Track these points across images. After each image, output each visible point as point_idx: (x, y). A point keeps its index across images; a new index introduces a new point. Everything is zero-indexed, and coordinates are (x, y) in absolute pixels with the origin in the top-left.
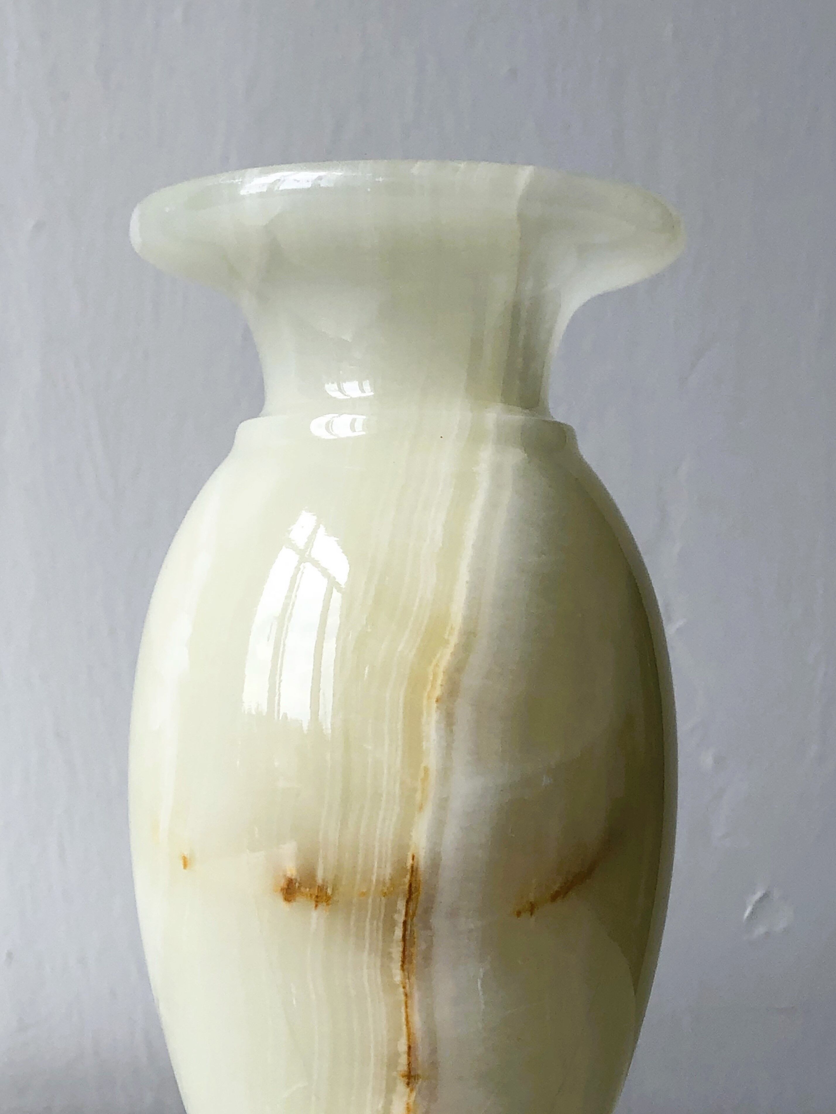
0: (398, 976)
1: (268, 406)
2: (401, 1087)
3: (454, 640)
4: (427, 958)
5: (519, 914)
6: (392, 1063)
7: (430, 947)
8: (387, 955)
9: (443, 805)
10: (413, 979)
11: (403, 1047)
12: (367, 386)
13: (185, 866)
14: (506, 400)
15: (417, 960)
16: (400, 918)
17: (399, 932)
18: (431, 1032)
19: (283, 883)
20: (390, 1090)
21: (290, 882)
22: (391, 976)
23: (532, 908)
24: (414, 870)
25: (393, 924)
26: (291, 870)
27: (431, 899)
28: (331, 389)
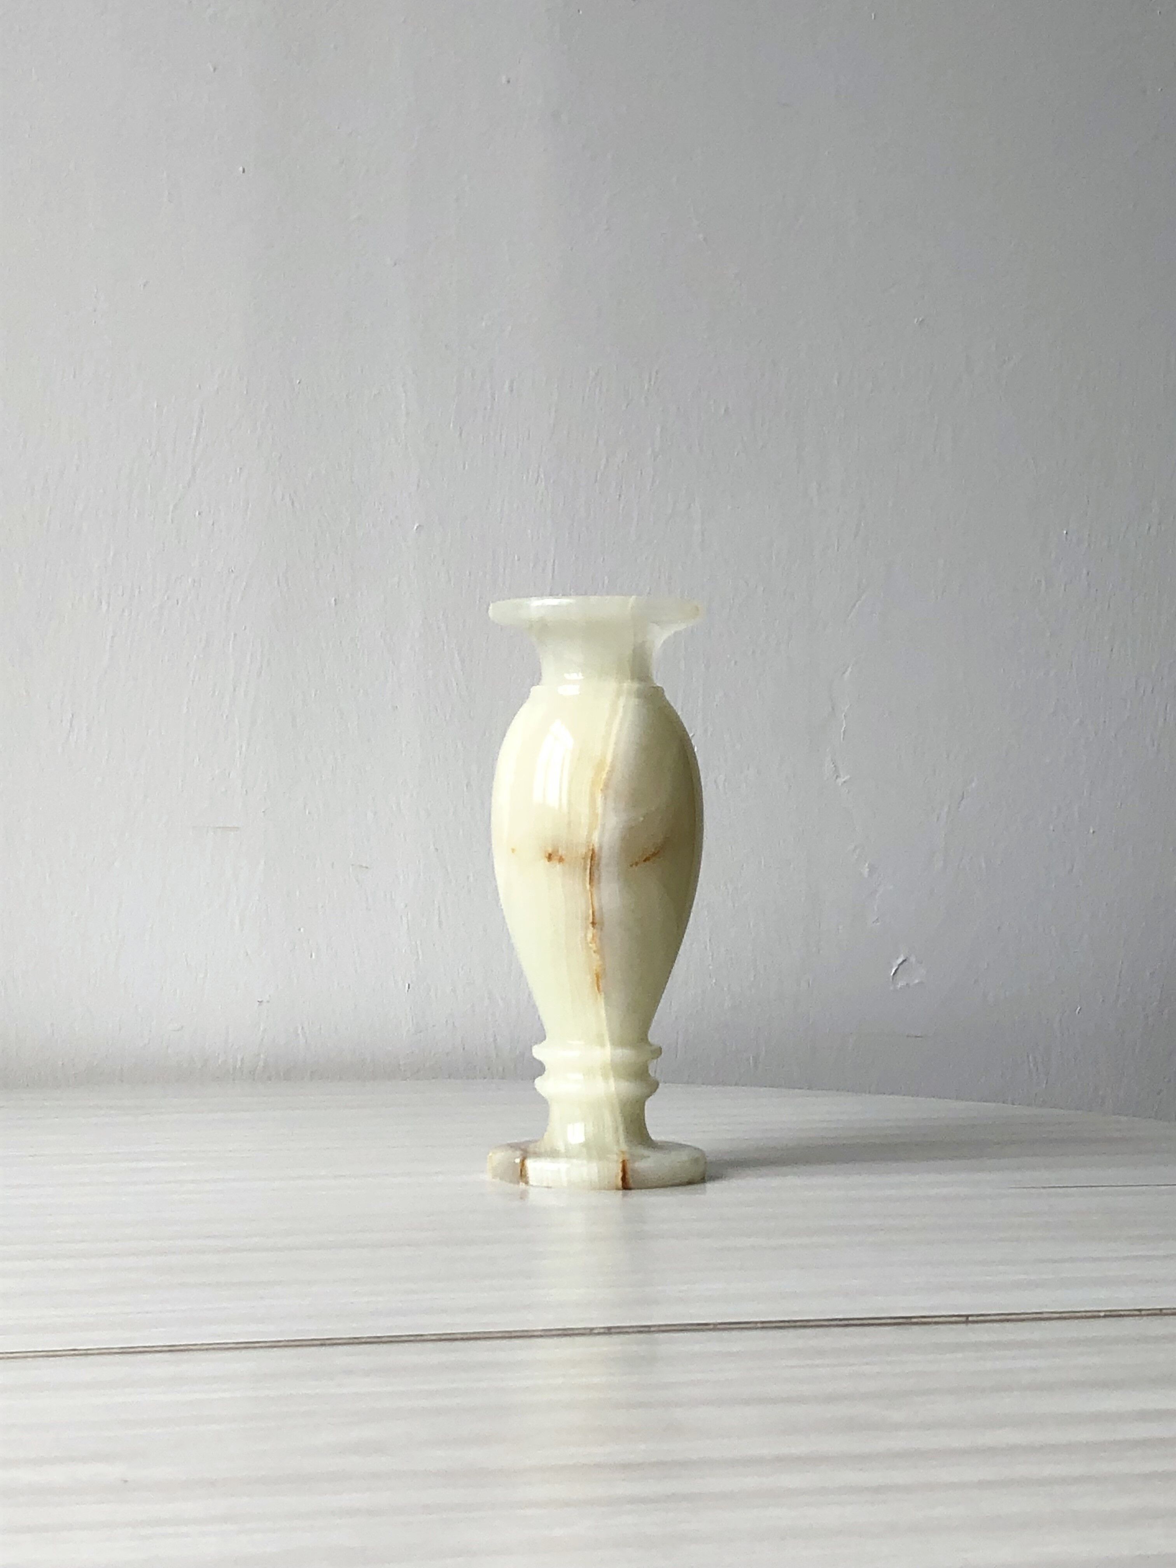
0: (588, 886)
1: (544, 680)
2: (590, 926)
3: (607, 769)
4: (599, 883)
5: (631, 866)
6: (587, 918)
7: (600, 876)
8: (584, 880)
9: (603, 826)
10: (594, 888)
11: (591, 912)
12: (580, 674)
13: (513, 852)
14: (632, 679)
15: (595, 881)
16: (589, 867)
17: (588, 871)
18: (601, 908)
19: (547, 855)
20: (587, 928)
21: (550, 855)
22: (586, 887)
23: (637, 864)
24: (593, 850)
25: (586, 869)
26: (550, 850)
27: (600, 859)
28: (566, 676)
